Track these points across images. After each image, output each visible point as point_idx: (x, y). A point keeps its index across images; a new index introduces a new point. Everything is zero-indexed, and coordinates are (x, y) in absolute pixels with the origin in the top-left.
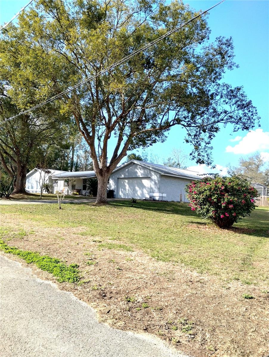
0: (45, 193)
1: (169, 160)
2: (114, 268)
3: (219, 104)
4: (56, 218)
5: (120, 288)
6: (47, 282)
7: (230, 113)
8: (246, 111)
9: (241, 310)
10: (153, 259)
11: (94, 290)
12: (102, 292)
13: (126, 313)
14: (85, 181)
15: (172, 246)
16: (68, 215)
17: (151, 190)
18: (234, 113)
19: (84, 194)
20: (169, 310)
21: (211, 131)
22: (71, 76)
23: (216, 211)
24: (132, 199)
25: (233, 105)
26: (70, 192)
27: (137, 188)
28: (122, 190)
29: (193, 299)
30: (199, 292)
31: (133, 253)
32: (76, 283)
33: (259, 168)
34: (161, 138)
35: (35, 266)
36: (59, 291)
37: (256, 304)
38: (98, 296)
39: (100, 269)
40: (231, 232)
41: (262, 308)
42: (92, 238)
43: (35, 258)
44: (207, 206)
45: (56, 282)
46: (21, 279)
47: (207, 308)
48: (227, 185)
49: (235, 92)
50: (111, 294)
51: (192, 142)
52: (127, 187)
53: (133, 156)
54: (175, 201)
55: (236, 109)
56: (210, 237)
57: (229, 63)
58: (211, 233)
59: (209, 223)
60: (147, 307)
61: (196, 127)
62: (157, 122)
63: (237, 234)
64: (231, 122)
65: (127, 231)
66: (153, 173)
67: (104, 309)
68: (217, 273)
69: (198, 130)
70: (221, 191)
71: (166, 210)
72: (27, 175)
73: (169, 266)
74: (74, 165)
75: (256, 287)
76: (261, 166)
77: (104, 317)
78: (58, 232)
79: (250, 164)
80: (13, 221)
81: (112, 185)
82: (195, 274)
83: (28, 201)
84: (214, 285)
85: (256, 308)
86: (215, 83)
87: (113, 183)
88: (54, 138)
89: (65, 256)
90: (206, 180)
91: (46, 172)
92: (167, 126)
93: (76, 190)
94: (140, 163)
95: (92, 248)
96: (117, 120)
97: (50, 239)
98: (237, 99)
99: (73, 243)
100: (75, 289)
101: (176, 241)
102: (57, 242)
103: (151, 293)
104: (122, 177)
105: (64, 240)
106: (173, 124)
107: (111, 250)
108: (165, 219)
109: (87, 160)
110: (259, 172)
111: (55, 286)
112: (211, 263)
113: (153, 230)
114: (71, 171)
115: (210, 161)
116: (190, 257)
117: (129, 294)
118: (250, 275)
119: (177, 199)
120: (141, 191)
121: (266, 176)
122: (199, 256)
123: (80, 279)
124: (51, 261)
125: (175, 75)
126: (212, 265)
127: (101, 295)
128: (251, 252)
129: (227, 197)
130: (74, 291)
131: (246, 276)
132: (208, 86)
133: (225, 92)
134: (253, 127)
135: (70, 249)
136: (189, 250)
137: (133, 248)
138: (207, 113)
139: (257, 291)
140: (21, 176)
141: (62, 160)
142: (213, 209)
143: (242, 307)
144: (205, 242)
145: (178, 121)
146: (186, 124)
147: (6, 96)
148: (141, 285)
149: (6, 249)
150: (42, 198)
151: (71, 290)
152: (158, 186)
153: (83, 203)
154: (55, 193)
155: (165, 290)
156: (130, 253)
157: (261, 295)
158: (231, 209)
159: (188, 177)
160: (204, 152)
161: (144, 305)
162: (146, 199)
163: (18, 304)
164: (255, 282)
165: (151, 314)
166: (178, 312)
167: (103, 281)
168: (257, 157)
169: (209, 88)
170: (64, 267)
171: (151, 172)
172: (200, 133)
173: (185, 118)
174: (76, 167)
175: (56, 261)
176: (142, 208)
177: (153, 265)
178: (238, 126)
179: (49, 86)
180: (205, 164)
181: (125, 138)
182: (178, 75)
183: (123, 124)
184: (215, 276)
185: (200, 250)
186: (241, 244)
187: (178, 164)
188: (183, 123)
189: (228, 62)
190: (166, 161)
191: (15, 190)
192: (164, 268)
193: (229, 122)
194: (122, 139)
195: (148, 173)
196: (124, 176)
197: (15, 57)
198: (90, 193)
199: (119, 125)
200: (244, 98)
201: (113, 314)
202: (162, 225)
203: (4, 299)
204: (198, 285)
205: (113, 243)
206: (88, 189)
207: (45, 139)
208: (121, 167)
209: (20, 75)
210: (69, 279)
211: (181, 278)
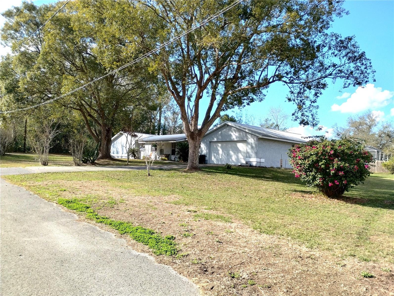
0: (131, 158)
1: (266, 120)
2: (214, 241)
3: (326, 57)
4: (146, 186)
5: (222, 263)
6: (143, 254)
7: (340, 66)
8: (359, 64)
9: (360, 290)
10: (255, 232)
11: (193, 264)
12: (202, 266)
13: (232, 290)
14: (174, 145)
15: (275, 217)
16: (158, 183)
17: (248, 155)
18: (345, 67)
19: (173, 159)
20: (279, 288)
21: (317, 88)
22: (160, 30)
23: (324, 179)
24: (226, 165)
25: (343, 58)
26: (158, 157)
27: (231, 153)
28: (215, 154)
29: (304, 277)
30: (311, 269)
31: (232, 224)
32: (173, 256)
33: (371, 128)
34: (259, 97)
35: (129, 237)
36: (156, 264)
37: (377, 283)
38: (199, 271)
39: (198, 242)
40: (342, 202)
41: (385, 289)
42: (186, 207)
43: (128, 229)
44: (313, 173)
45: (153, 254)
46: (116, 251)
47: (321, 287)
48: (336, 149)
49: (345, 43)
50: (212, 269)
51: (294, 101)
52: (221, 152)
53: (225, 116)
54: (275, 166)
55: (347, 62)
56: (318, 207)
57: (337, 10)
58: (318, 203)
59: (315, 192)
60: (254, 284)
61: (300, 83)
62: (254, 79)
63: (349, 205)
64: (340, 77)
65: (223, 200)
66: (249, 136)
67: (207, 286)
68: (330, 248)
69: (302, 87)
70: (330, 156)
71: (265, 177)
72: (112, 139)
73: (274, 239)
74: (162, 128)
75: (375, 265)
76: (374, 127)
77: (208, 293)
78: (148, 201)
79: (360, 124)
80: (101, 189)
81: (203, 149)
82: (304, 249)
83: (114, 167)
84: (327, 261)
85: (378, 288)
86: (322, 33)
87: (205, 147)
88: (141, 99)
89: (159, 227)
90: (312, 144)
91: (133, 136)
92: (266, 83)
93: (165, 154)
94: (235, 125)
95: (188, 219)
96: (210, 78)
97: (142, 208)
98: (348, 50)
99: (166, 213)
100: (174, 263)
101: (279, 212)
102: (149, 212)
103: (256, 268)
104: (214, 141)
105: (156, 210)
106: (273, 81)
107: (208, 221)
108: (264, 187)
109: (176, 122)
110: (371, 133)
111: (152, 258)
112: (321, 237)
113: (252, 199)
114: (159, 134)
115: (315, 122)
116: (297, 230)
117: (233, 270)
118: (367, 250)
119: (276, 165)
120: (236, 156)
121: (379, 138)
122: (307, 229)
123: (178, 252)
124: (145, 232)
125: (275, 25)
126: (322, 239)
127: (202, 270)
128: (367, 225)
129: (337, 163)
130: (173, 265)
131: (363, 252)
132: (313, 36)
133: (333, 43)
134: (367, 82)
135: (164, 219)
136: (295, 222)
137: (231, 219)
138: (313, 67)
139: (377, 269)
140: (106, 140)
141: (148, 122)
142: (320, 176)
143: (362, 287)
144: (313, 214)
145: (279, 77)
146: (288, 81)
147: (90, 54)
148: (244, 260)
149: (97, 218)
150: (129, 164)
151: (169, 263)
152: (256, 150)
153: (173, 169)
154: (142, 158)
155: (272, 266)
156: (229, 224)
157: (383, 274)
158: (341, 177)
159: (290, 140)
160: (308, 112)
161: (249, 282)
162: (242, 165)
163: (115, 277)
164: (374, 259)
165: (259, 292)
166: (289, 290)
167: (203, 254)
168: (369, 116)
169: (315, 39)
170: (159, 239)
171: (247, 134)
172: (305, 91)
173: (287, 73)
174: (164, 130)
175: (150, 232)
176: (238, 175)
177: (255, 238)
178: (349, 81)
179: (136, 43)
180: (309, 126)
181: (218, 98)
182: (279, 25)
183: (216, 82)
184: (327, 252)
185: (307, 222)
186: (354, 215)
187: (277, 125)
188: (284, 79)
189: (337, 8)
190: (264, 122)
191: (100, 155)
192: (269, 242)
193: (339, 76)
194: (215, 99)
195: (243, 135)
196: (217, 139)
197: (99, 12)
198: (179, 158)
199: (212, 83)
200: (356, 49)
201: (217, 291)
202: (261, 194)
203: (100, 272)
204: (309, 261)
205: (210, 213)
206: (178, 154)
207: (130, 100)
208: (213, 129)
209: (106, 32)
210: (166, 251)
211: (289, 253)
